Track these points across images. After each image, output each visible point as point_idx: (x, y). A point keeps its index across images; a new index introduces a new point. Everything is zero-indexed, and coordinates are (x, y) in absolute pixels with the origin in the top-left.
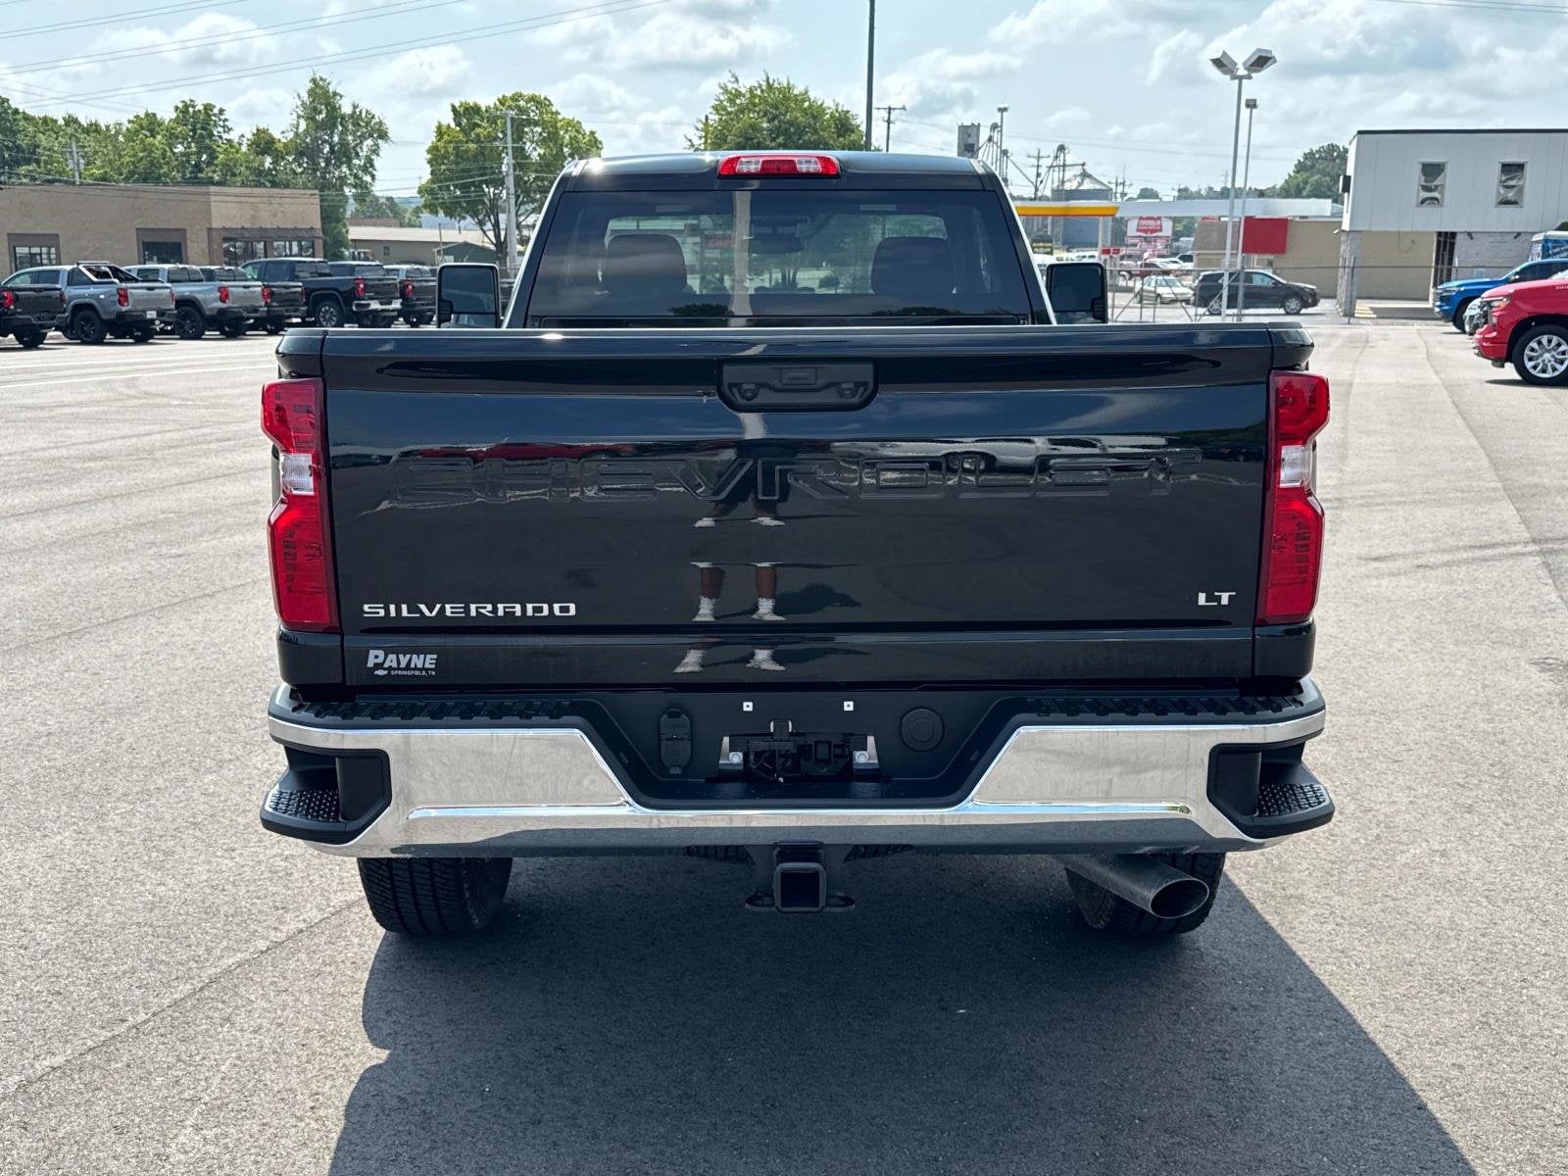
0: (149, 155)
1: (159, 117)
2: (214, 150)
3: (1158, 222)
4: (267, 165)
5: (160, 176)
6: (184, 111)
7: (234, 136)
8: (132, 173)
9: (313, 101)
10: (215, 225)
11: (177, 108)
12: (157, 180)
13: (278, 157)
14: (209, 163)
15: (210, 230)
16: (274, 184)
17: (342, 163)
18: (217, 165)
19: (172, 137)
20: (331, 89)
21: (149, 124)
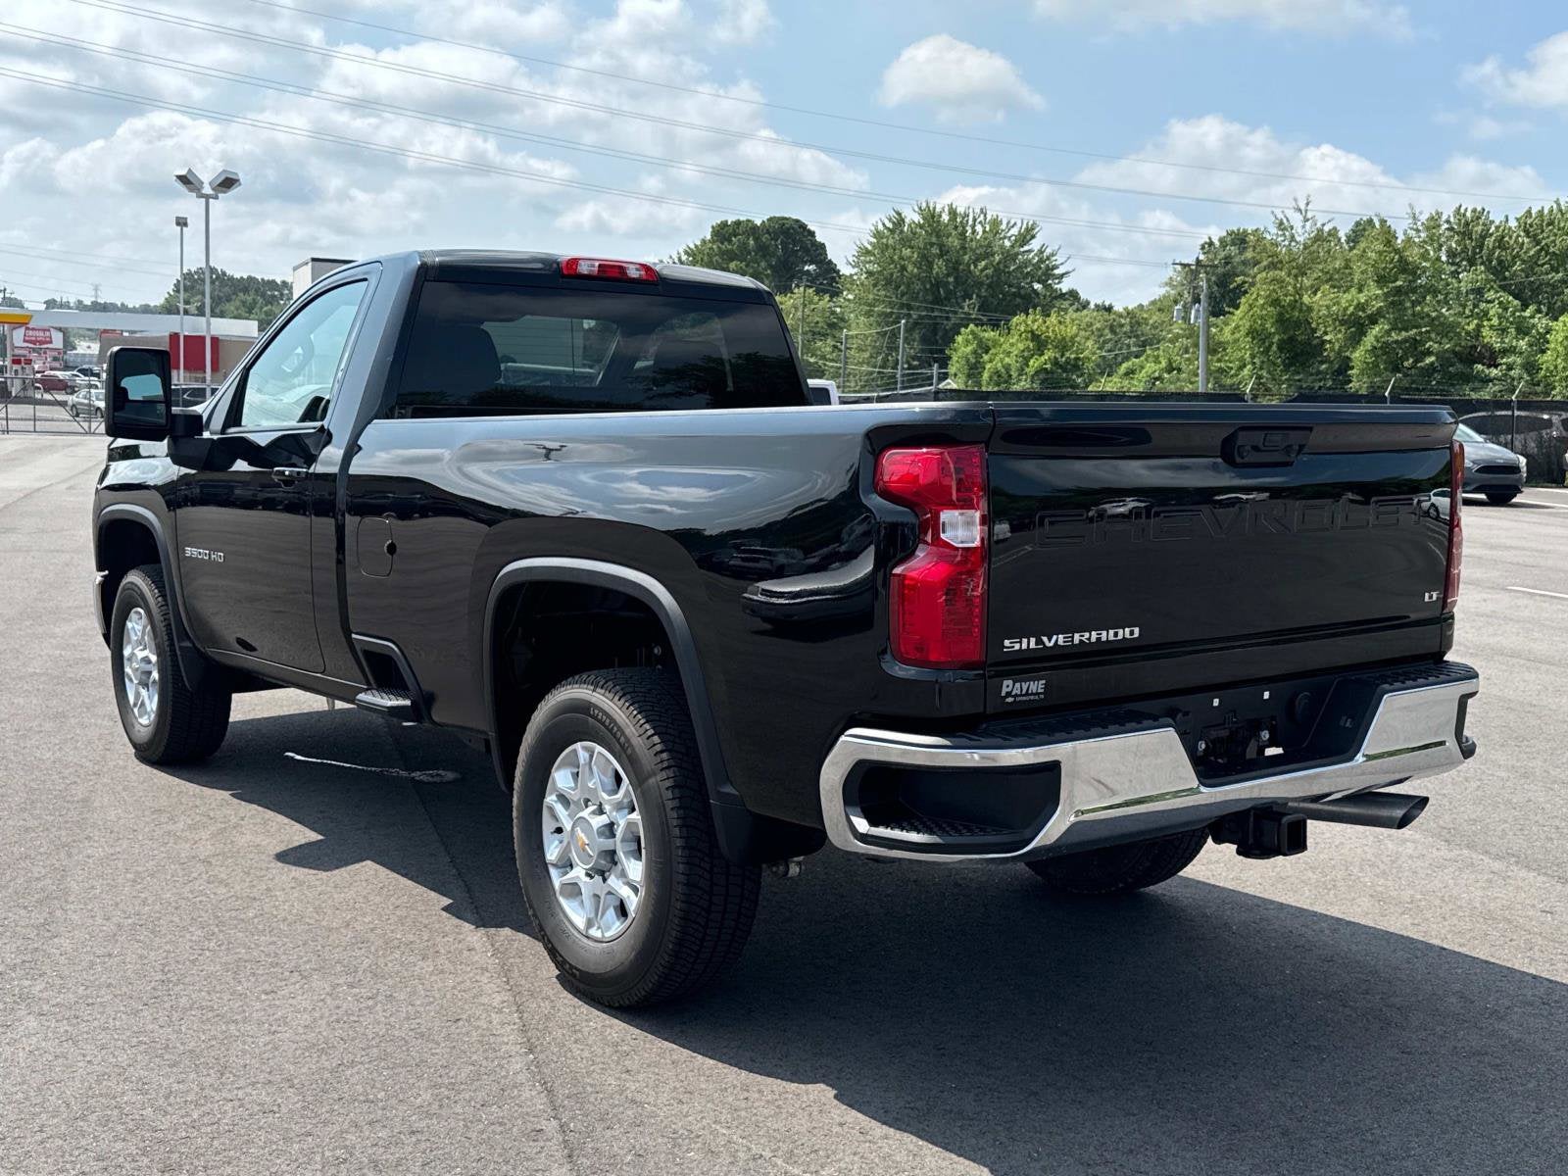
3: (48, 334)
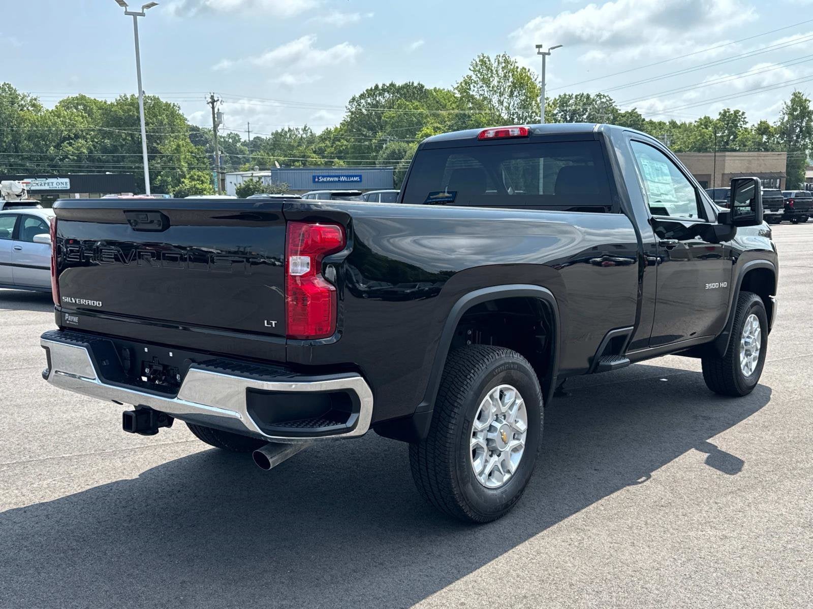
0: (703, 138)
1: (711, 118)
2: (737, 134)
4: (764, 140)
5: (707, 148)
6: (724, 115)
7: (748, 126)
8: (693, 147)
9: (793, 105)
10: (726, 172)
11: (720, 113)
12: (706, 150)
13: (770, 135)
14: (733, 140)
15: (723, 174)
16: (766, 150)
17: (806, 137)
18: (736, 141)
19: (716, 129)
20: (804, 98)
21: (706, 122)
